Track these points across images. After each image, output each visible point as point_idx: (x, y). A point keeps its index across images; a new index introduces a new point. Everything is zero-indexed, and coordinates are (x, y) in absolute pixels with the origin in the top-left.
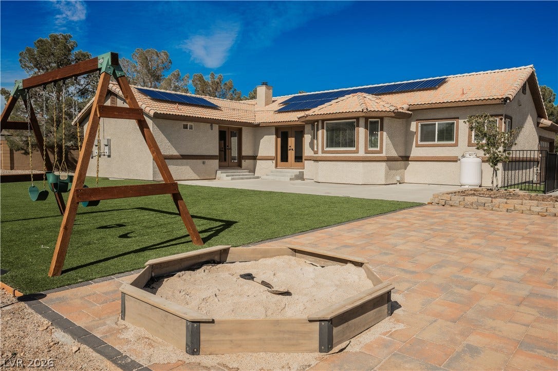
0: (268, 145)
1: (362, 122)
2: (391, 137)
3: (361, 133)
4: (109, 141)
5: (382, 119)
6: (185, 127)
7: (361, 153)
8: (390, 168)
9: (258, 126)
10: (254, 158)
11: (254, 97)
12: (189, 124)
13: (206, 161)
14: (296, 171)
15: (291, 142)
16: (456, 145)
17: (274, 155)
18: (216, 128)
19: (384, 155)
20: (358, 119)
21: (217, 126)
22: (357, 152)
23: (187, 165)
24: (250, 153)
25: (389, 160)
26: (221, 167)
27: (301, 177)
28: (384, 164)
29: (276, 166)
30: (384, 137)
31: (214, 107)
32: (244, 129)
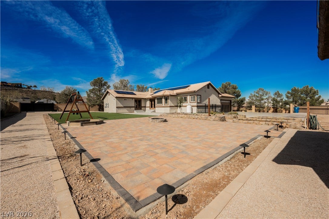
0: (148, 104)
1: (163, 97)
2: (171, 101)
3: (163, 100)
4: (108, 103)
5: (168, 96)
6: (125, 100)
7: (163, 105)
8: (171, 109)
9: (145, 99)
10: (145, 107)
11: (148, 91)
12: (126, 99)
13: (131, 108)
14: (153, 110)
15: (153, 102)
16: (187, 103)
17: (149, 106)
18: (134, 100)
19: (169, 105)
20: (162, 97)
21: (134, 99)
22: (162, 105)
23: (125, 109)
24: (144, 106)
25: (170, 107)
26: (135, 109)
27: (154, 111)
28: (169, 108)
29: (150, 109)
30: (169, 101)
31: (135, 94)
32: (142, 100)
